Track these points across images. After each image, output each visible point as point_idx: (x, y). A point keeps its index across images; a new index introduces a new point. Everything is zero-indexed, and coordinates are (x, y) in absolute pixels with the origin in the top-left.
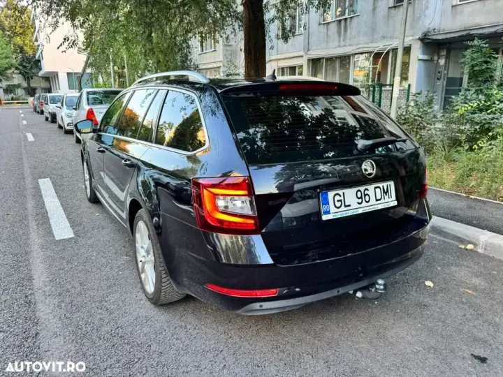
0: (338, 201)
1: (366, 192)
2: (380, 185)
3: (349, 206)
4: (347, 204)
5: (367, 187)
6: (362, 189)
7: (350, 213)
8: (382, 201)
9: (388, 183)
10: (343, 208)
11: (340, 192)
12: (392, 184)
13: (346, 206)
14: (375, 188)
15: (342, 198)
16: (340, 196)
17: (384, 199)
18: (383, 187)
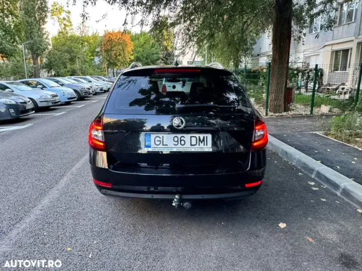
0: (158, 141)
1: (182, 138)
2: (197, 135)
3: (167, 145)
4: (164, 144)
5: (184, 135)
6: (179, 136)
7: (166, 150)
8: (197, 146)
9: (205, 135)
10: (161, 146)
11: (161, 136)
12: (209, 136)
13: (163, 145)
14: (191, 137)
15: (161, 139)
16: (160, 138)
17: (199, 145)
18: (199, 137)
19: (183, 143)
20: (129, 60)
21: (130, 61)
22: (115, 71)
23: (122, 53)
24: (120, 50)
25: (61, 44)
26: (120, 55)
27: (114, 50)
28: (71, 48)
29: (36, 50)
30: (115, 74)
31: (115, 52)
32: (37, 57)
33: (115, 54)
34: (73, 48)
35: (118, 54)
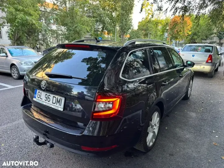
1: (49, 97)
2: (57, 97)
3: (42, 99)
5: (50, 95)
6: (48, 94)
7: (41, 102)
8: (55, 105)
9: (61, 98)
10: (39, 99)
11: (40, 92)
12: (63, 99)
13: (41, 99)
14: (54, 97)
15: (40, 94)
17: (57, 104)
18: (58, 98)
19: (49, 99)
20: (187, 34)
21: (188, 36)
22: (177, 42)
23: (182, 30)
24: (181, 27)
25: (142, 26)
26: (180, 31)
27: (176, 28)
28: (147, 28)
29: (124, 30)
30: (177, 44)
31: (177, 29)
32: (124, 34)
33: (177, 31)
34: (149, 27)
35: (179, 31)
